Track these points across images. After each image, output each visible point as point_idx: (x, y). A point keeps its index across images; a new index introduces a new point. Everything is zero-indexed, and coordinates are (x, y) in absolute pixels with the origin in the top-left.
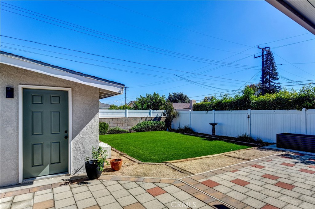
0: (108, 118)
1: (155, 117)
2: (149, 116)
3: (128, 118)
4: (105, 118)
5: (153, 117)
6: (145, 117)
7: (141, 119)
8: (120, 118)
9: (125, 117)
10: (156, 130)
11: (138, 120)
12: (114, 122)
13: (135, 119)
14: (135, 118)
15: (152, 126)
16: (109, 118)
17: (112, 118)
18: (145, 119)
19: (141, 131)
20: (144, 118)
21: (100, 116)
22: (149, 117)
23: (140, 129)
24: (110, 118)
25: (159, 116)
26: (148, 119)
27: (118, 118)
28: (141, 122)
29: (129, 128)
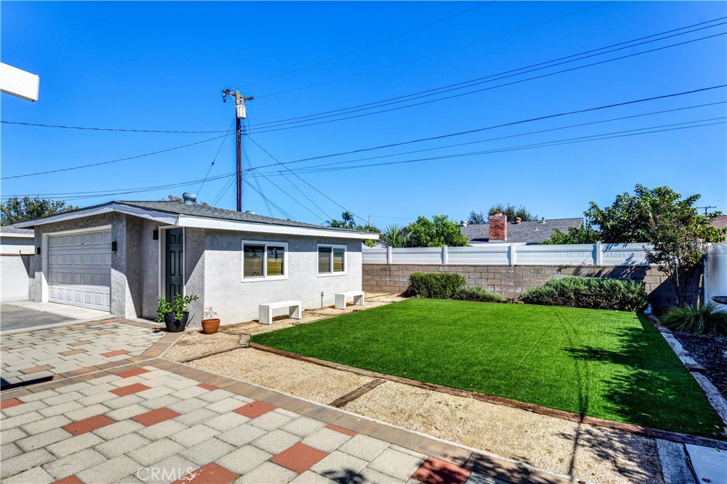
0: (465, 265)
1: (617, 267)
2: (590, 261)
3: (516, 266)
4: (458, 266)
5: (609, 267)
6: (574, 264)
7: (560, 270)
8: (493, 266)
9: (507, 264)
10: (596, 306)
11: (548, 272)
12: (478, 275)
13: (538, 269)
14: (538, 266)
15: (577, 292)
16: (467, 266)
17: (474, 266)
18: (572, 270)
19: (539, 303)
20: (569, 267)
21: (449, 261)
22: (590, 267)
23: (537, 297)
24: (470, 266)
25: (638, 263)
26: (584, 271)
27: (487, 266)
28: (558, 278)
29: (519, 291)
